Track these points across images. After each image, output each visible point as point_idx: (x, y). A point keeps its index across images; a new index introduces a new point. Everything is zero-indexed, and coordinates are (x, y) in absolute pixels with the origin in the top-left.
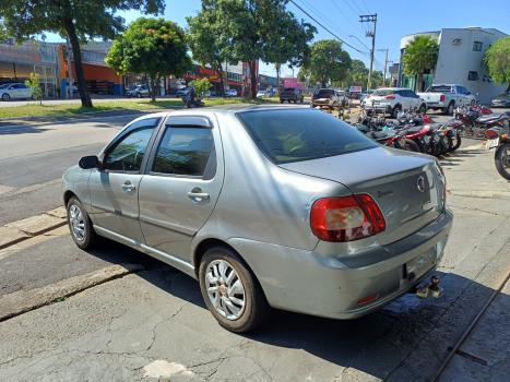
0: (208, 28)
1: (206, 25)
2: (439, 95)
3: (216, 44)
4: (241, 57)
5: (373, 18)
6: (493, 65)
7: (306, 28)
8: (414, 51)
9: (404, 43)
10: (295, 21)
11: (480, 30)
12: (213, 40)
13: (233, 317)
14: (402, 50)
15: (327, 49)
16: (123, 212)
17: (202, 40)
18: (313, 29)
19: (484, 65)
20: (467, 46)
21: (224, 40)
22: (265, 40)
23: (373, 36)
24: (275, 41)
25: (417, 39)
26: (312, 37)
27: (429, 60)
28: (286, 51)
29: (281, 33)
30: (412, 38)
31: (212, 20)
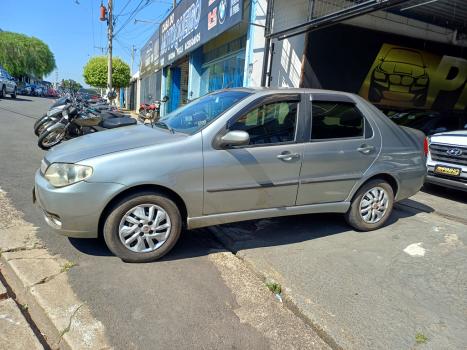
16: (275, 184)
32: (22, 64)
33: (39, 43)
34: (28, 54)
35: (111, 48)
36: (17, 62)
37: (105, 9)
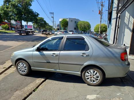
0: (6, 10)
1: (5, 9)
2: (72, 32)
3: (9, 15)
4: (18, 19)
5: (53, 13)
6: (79, 26)
7: (36, 14)
8: (63, 22)
9: (60, 20)
10: (33, 12)
11: (76, 19)
12: (8, 14)
13: (95, 82)
14: (60, 22)
15: (40, 20)
16: (51, 62)
17: (4, 13)
18: (38, 14)
19: (77, 26)
20: (74, 22)
21: (12, 14)
22: (25, 15)
23: (53, 18)
24: (28, 16)
25: (64, 19)
26: (38, 16)
27: (66, 24)
28: (31, 19)
29: (30, 14)
30: (62, 19)
31: (7, 8)
32: (83, 28)
33: (87, 22)
34: (84, 25)
35: (101, 21)
36: (82, 28)
37: (100, 11)
